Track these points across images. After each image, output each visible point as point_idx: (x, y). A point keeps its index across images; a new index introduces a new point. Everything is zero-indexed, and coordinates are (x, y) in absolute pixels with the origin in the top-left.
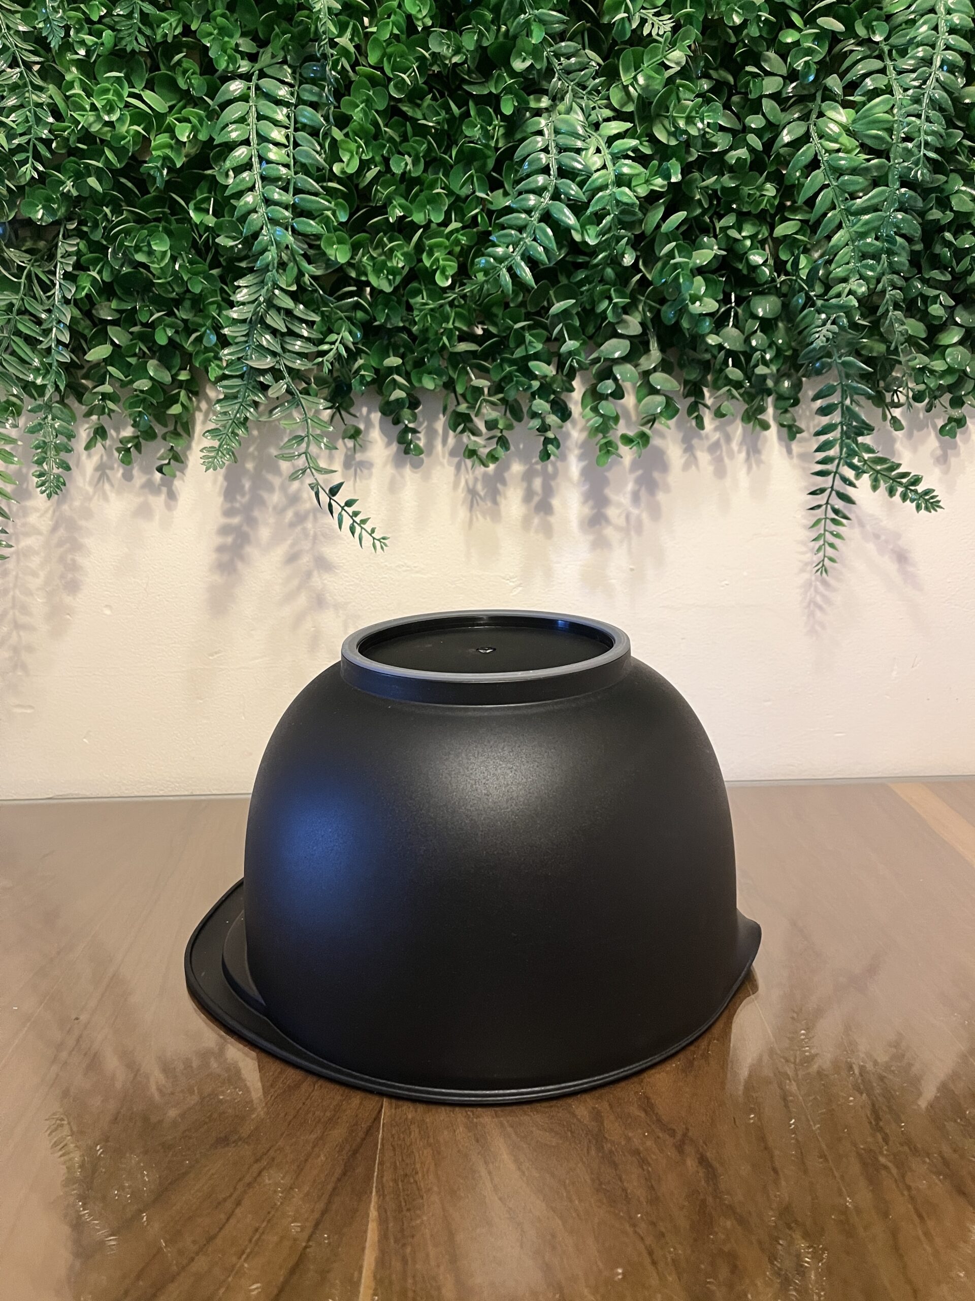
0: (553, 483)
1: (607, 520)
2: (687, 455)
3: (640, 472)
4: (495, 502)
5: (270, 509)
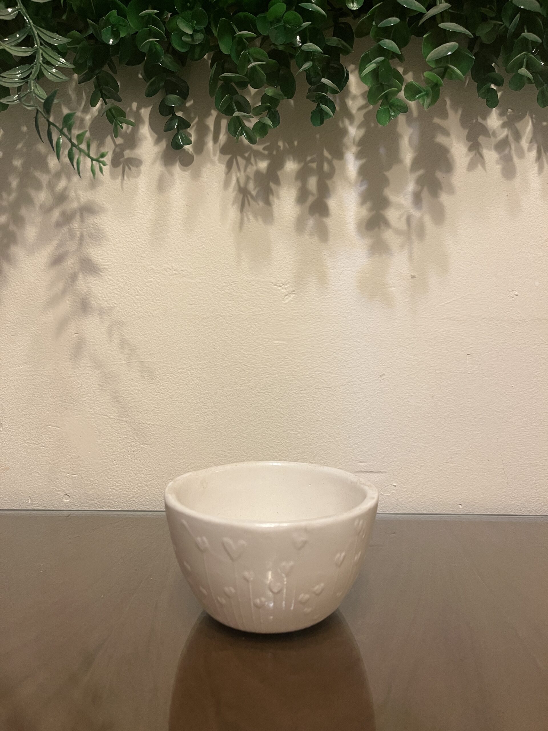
0: (329, 182)
1: (387, 224)
2: (473, 153)
3: (421, 172)
4: (268, 203)
5: (37, 208)
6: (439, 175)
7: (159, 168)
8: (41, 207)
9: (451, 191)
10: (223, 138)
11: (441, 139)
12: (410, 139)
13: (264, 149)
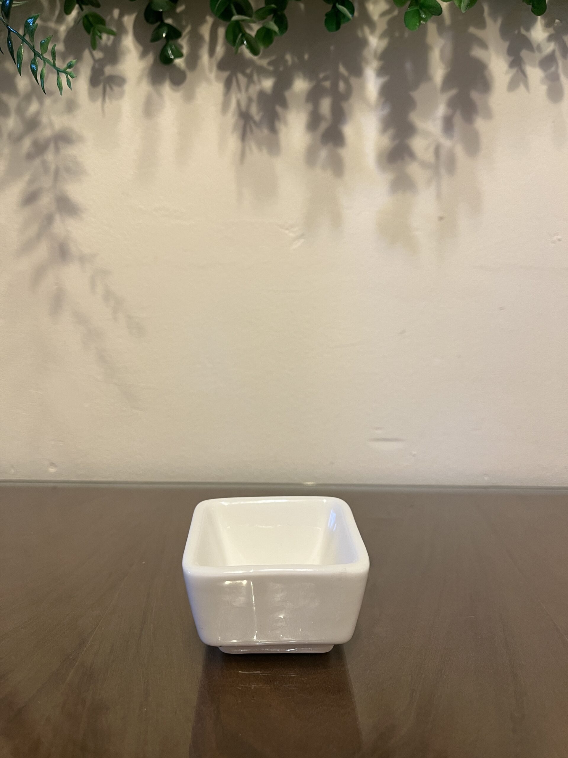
0: (345, 105)
1: (411, 155)
2: (514, 70)
3: (453, 92)
4: (273, 130)
5: (5, 136)
6: (475, 95)
7: (145, 87)
8: (10, 135)
9: (488, 115)
10: (220, 50)
11: (477, 52)
12: (442, 52)
13: (270, 64)
